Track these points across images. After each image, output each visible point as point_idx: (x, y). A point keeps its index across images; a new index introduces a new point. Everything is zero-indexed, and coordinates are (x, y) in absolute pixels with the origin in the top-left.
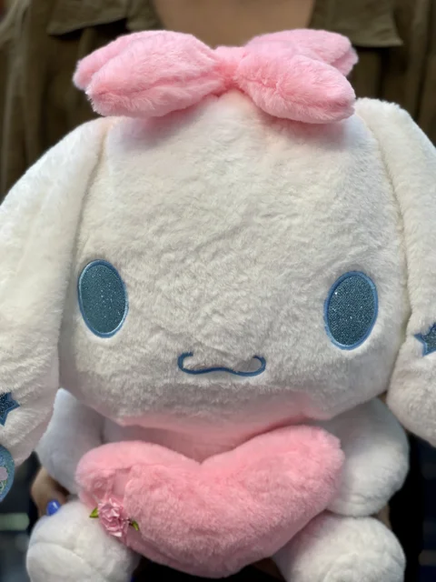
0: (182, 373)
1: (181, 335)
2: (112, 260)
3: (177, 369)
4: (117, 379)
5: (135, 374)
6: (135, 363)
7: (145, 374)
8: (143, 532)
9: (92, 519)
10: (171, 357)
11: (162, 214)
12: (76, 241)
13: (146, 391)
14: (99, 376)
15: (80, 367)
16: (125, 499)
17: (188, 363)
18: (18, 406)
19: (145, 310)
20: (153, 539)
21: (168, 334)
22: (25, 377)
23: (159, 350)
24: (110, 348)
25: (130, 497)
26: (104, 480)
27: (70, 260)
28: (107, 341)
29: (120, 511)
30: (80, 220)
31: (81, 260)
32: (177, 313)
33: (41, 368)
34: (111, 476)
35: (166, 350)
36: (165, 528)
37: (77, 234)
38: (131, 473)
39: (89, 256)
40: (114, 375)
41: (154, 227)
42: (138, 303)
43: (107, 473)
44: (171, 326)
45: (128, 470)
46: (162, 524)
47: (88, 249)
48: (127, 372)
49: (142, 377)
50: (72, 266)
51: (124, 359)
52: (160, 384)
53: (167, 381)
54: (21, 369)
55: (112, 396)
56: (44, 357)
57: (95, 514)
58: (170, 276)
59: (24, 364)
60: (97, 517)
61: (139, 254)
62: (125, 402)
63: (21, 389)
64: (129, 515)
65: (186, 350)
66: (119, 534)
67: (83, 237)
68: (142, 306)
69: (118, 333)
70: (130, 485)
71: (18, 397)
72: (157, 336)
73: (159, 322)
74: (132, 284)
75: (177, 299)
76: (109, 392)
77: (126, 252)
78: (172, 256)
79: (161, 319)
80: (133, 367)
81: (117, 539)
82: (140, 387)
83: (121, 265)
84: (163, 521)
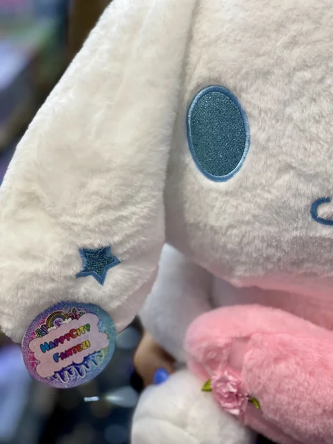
0: (315, 223)
1: (316, 175)
2: (230, 83)
3: (310, 218)
4: (235, 231)
5: (257, 224)
6: (257, 212)
7: (269, 224)
8: (265, 410)
9: (204, 393)
10: (304, 203)
11: (294, 21)
12: (185, 64)
13: (269, 245)
14: (212, 228)
15: (190, 218)
16: (244, 372)
17: (323, 211)
18: (119, 262)
19: (271, 145)
20: (277, 419)
21: (300, 174)
22: (127, 228)
23: (288, 195)
24: (227, 193)
25: (250, 370)
26: (219, 350)
27: (178, 87)
28: (222, 185)
29: (238, 386)
30: (190, 37)
31: (191, 86)
32: (312, 147)
33: (145, 218)
34: (227, 345)
35: (297, 195)
36: (292, 407)
37: (186, 55)
38: (250, 343)
39: (200, 81)
40: (231, 226)
41: (284, 39)
42: (262, 137)
43: (221, 342)
44: (305, 165)
45: (247, 339)
46: (289, 404)
47: (200, 73)
48: (248, 223)
49: (265, 228)
50: (180, 94)
51: (244, 207)
52: (287, 237)
53: (296, 233)
54: (121, 218)
55: (228, 252)
56: (149, 204)
57: (208, 388)
58: (304, 100)
59: (125, 213)
60: (210, 390)
61: (265, 74)
62: (243, 259)
63: (121, 243)
64: (248, 391)
65: (323, 194)
66: (236, 412)
67: (193, 58)
68: (268, 140)
69: (238, 176)
70: (249, 357)
71: (119, 252)
72: (286, 178)
73: (289, 159)
74: (255, 113)
75: (313, 130)
76: (225, 246)
77: (247, 73)
78: (307, 74)
79: (291, 155)
80: (254, 216)
81: (234, 416)
82: (263, 240)
83: (242, 90)
84: (290, 400)
